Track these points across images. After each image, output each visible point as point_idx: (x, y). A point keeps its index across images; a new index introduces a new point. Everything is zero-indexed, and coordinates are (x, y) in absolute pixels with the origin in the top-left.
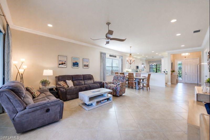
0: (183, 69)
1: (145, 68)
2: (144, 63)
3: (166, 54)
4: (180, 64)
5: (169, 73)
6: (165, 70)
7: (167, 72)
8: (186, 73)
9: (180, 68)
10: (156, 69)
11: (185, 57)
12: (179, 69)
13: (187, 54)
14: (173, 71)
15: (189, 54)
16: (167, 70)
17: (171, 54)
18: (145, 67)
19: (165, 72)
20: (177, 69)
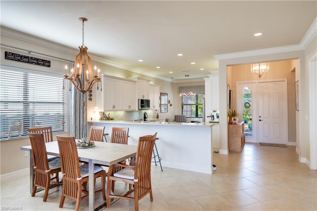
0: (253, 107)
1: (171, 105)
2: (168, 90)
3: (215, 63)
4: (247, 95)
5: (224, 119)
6: (214, 111)
7: (218, 117)
8: (260, 119)
9: (248, 105)
10: (197, 107)
11: (260, 76)
12: (246, 107)
13: (264, 67)
14: (232, 115)
15: (268, 68)
16: (218, 112)
17: (227, 66)
18: (169, 102)
19: (213, 116)
20: (240, 109)
